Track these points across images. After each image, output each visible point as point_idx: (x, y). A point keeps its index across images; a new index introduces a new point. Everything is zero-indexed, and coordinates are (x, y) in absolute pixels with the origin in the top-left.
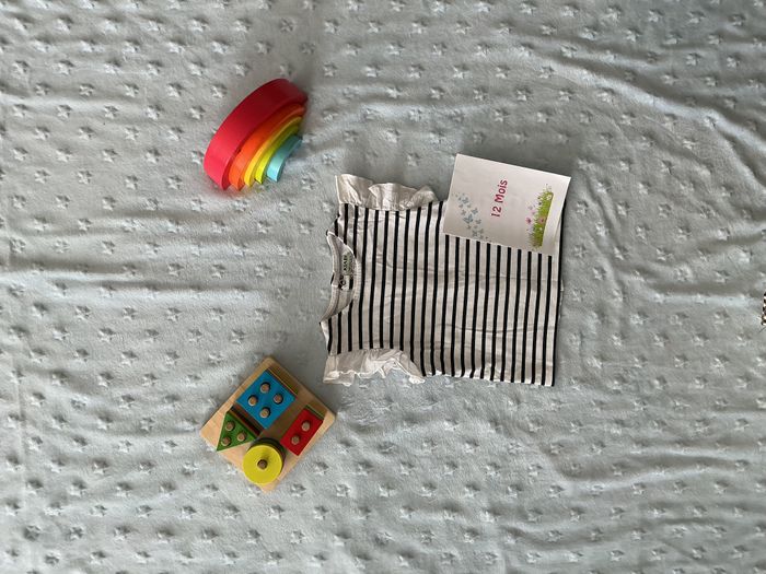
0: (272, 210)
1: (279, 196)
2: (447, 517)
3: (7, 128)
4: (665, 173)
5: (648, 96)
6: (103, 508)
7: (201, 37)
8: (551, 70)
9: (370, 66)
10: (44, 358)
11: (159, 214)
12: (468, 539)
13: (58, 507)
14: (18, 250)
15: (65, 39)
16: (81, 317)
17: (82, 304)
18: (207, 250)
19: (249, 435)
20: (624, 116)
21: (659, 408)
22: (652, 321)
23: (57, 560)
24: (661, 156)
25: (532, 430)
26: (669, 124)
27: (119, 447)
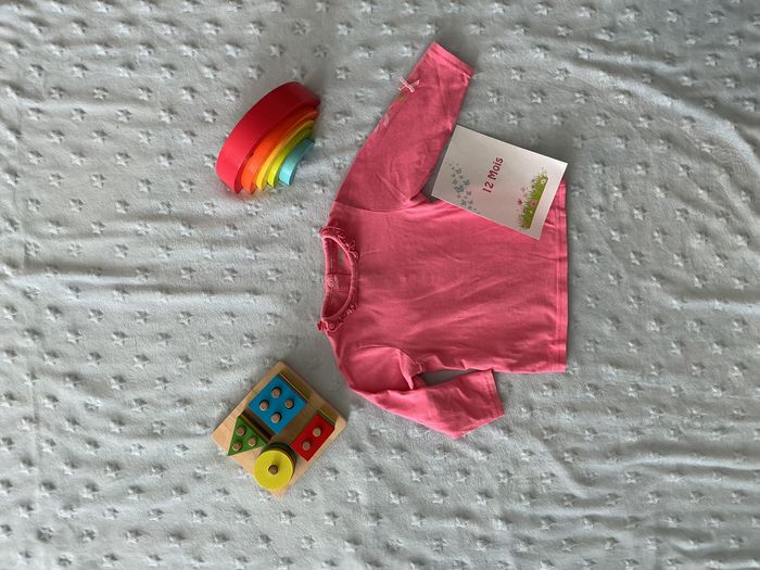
0: (286, 213)
1: (292, 200)
2: (458, 525)
3: (22, 132)
4: (682, 177)
5: (666, 98)
6: (115, 511)
7: (214, 40)
8: (567, 72)
9: (384, 68)
10: (58, 361)
11: (171, 217)
12: (480, 547)
13: (71, 509)
14: (32, 253)
15: (80, 42)
16: (95, 320)
17: (95, 308)
18: (220, 253)
19: (260, 440)
20: (641, 119)
21: (675, 416)
22: (669, 328)
23: (70, 562)
24: (679, 160)
25: (546, 437)
26: (687, 127)
27: (131, 451)
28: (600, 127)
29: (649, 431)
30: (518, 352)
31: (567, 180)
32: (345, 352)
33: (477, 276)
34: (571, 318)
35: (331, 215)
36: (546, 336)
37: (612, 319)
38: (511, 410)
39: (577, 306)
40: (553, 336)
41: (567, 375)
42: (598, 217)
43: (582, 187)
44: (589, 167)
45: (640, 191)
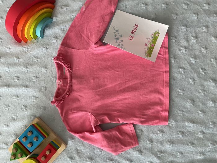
18: (12, 69)
20: (205, 5)
25: (158, 156)
28: (184, 9)
29: (208, 154)
30: (145, 115)
31: (169, 34)
32: (65, 114)
33: (126, 79)
34: (171, 99)
35: (58, 51)
36: (159, 108)
37: (190, 100)
38: (142, 142)
39: (174, 94)
40: (162, 108)
41: (169, 126)
42: (184, 51)
43: (176, 37)
44: (180, 28)
45: (205, 39)
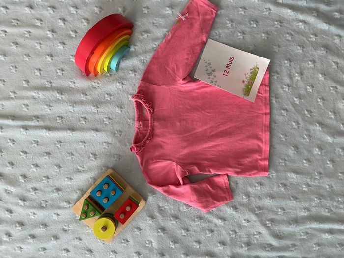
0: (114, 87)
1: (117, 80)
4: (334, 68)
5: (325, 25)
8: (270, 10)
9: (168, 7)
11: (52, 89)
16: (11, 144)
17: (12, 138)
18: (78, 109)
19: (97, 213)
20: (311, 36)
21: (329, 202)
22: (326, 153)
24: (332, 59)
25: (256, 212)
26: (337, 41)
27: (30, 215)
28: (288, 40)
29: (314, 210)
30: (241, 165)
31: (270, 69)
32: (145, 164)
33: (219, 122)
34: (271, 146)
35: (138, 88)
36: (257, 156)
37: (293, 147)
38: (237, 197)
39: (275, 140)
40: (261, 156)
41: (269, 178)
42: (287, 90)
43: (278, 74)
44: (283, 62)
45: (311, 76)
